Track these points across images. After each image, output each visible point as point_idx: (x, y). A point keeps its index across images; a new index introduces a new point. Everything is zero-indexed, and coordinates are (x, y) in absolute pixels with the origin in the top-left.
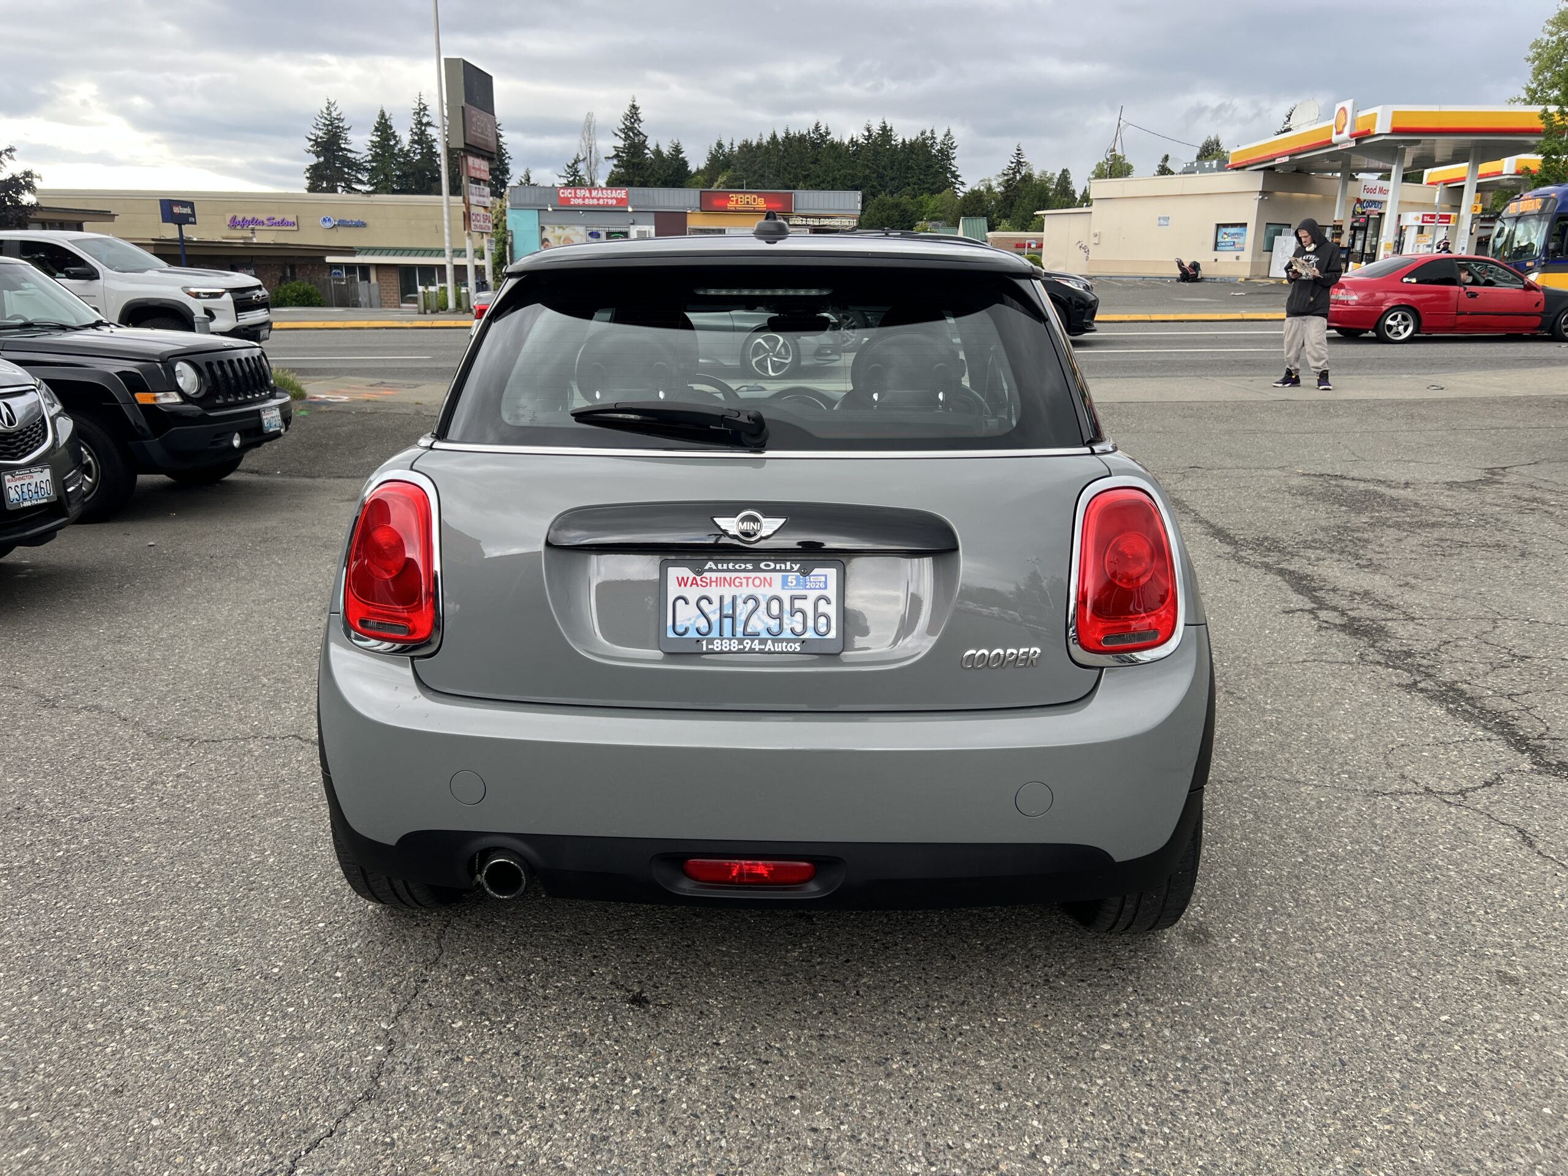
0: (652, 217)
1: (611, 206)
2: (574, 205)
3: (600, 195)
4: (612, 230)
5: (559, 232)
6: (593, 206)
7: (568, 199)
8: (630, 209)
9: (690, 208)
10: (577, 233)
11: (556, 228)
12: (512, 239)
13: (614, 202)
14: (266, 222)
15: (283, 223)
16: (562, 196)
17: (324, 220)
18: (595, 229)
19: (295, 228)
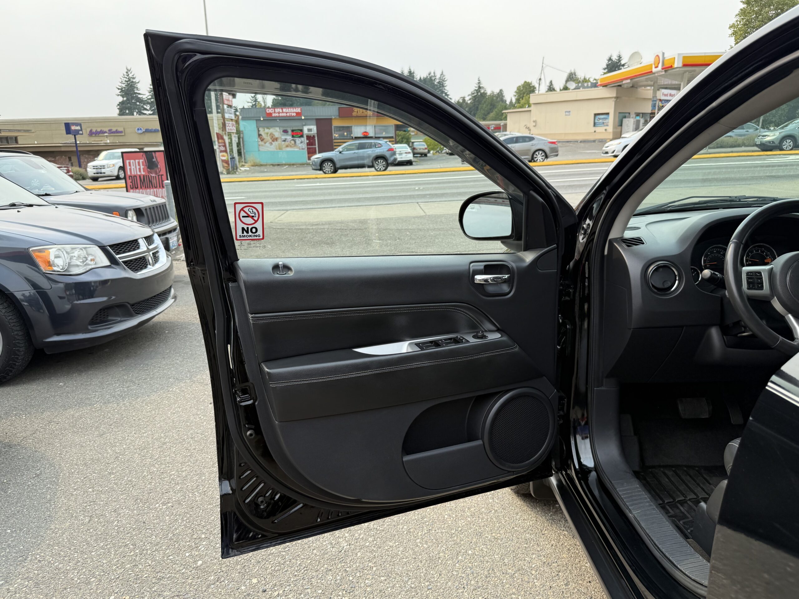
0: (314, 122)
1: (293, 116)
2: (275, 117)
3: (287, 111)
4: (294, 128)
5: (267, 130)
6: (284, 116)
7: (271, 114)
8: (303, 118)
9: (334, 116)
10: (277, 131)
11: (266, 129)
12: (243, 135)
13: (295, 114)
14: (108, 132)
15: (117, 132)
16: (268, 112)
17: (138, 129)
18: (285, 129)
19: (123, 134)
